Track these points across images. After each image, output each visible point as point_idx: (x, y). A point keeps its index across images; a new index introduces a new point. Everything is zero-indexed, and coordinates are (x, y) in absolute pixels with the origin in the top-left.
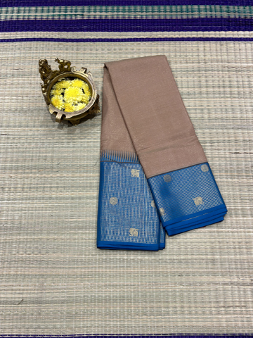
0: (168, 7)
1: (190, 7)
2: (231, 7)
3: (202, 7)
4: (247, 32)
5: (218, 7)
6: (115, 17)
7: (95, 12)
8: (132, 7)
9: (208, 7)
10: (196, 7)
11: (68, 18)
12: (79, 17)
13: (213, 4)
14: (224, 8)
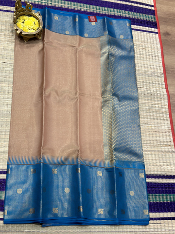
0: (98, 7)
1: (109, 9)
2: (130, 12)
3: (115, 10)
4: (138, 26)
5: (123, 11)
6: (70, 8)
7: (58, 3)
8: (79, 4)
9: (118, 10)
10: (112, 9)
11: (43, 4)
12: (49, 5)
13: (121, 9)
14: (127, 12)
